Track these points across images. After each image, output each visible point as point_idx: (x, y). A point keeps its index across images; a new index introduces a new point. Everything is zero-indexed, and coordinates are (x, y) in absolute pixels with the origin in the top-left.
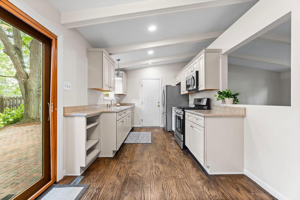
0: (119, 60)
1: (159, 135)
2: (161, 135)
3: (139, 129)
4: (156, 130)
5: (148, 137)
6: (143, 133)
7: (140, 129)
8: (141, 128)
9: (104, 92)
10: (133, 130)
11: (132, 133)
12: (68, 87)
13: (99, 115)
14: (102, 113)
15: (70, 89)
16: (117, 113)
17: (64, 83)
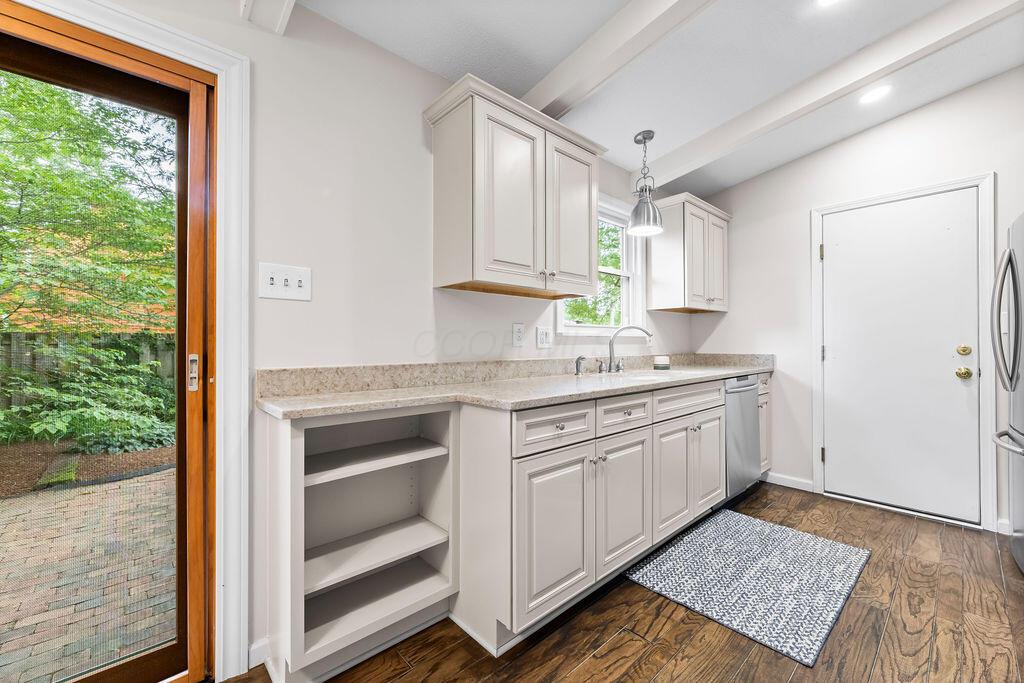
0: (646, 136)
1: (929, 608)
2: (957, 611)
3: (796, 499)
4: (929, 550)
5: (817, 586)
6: (798, 542)
7: (803, 506)
8: (810, 499)
9: (558, 301)
10: (749, 497)
11: (730, 517)
12: (293, 283)
13: (447, 414)
14: (458, 404)
15: (304, 294)
16: (514, 414)
17: (264, 269)
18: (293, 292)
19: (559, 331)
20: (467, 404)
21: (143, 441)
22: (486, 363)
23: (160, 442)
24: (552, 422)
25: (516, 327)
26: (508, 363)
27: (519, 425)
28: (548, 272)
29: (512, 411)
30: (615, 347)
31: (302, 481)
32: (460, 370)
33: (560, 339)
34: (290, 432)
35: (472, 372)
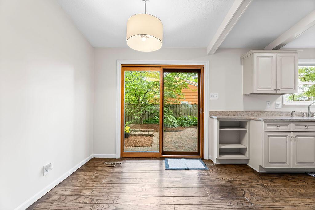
9: (284, 95)
12: (215, 96)
13: (247, 121)
14: (250, 120)
15: (217, 98)
16: (264, 122)
17: (211, 94)
18: (215, 98)
19: (284, 103)
20: (252, 120)
21: (172, 126)
22: (257, 112)
23: (175, 126)
24: (276, 125)
25: (267, 103)
26: (265, 112)
27: (265, 124)
28: (277, 89)
29: (263, 121)
30: (311, 108)
31: (219, 129)
32: (250, 113)
33: (284, 106)
34: (217, 122)
35: (253, 113)
